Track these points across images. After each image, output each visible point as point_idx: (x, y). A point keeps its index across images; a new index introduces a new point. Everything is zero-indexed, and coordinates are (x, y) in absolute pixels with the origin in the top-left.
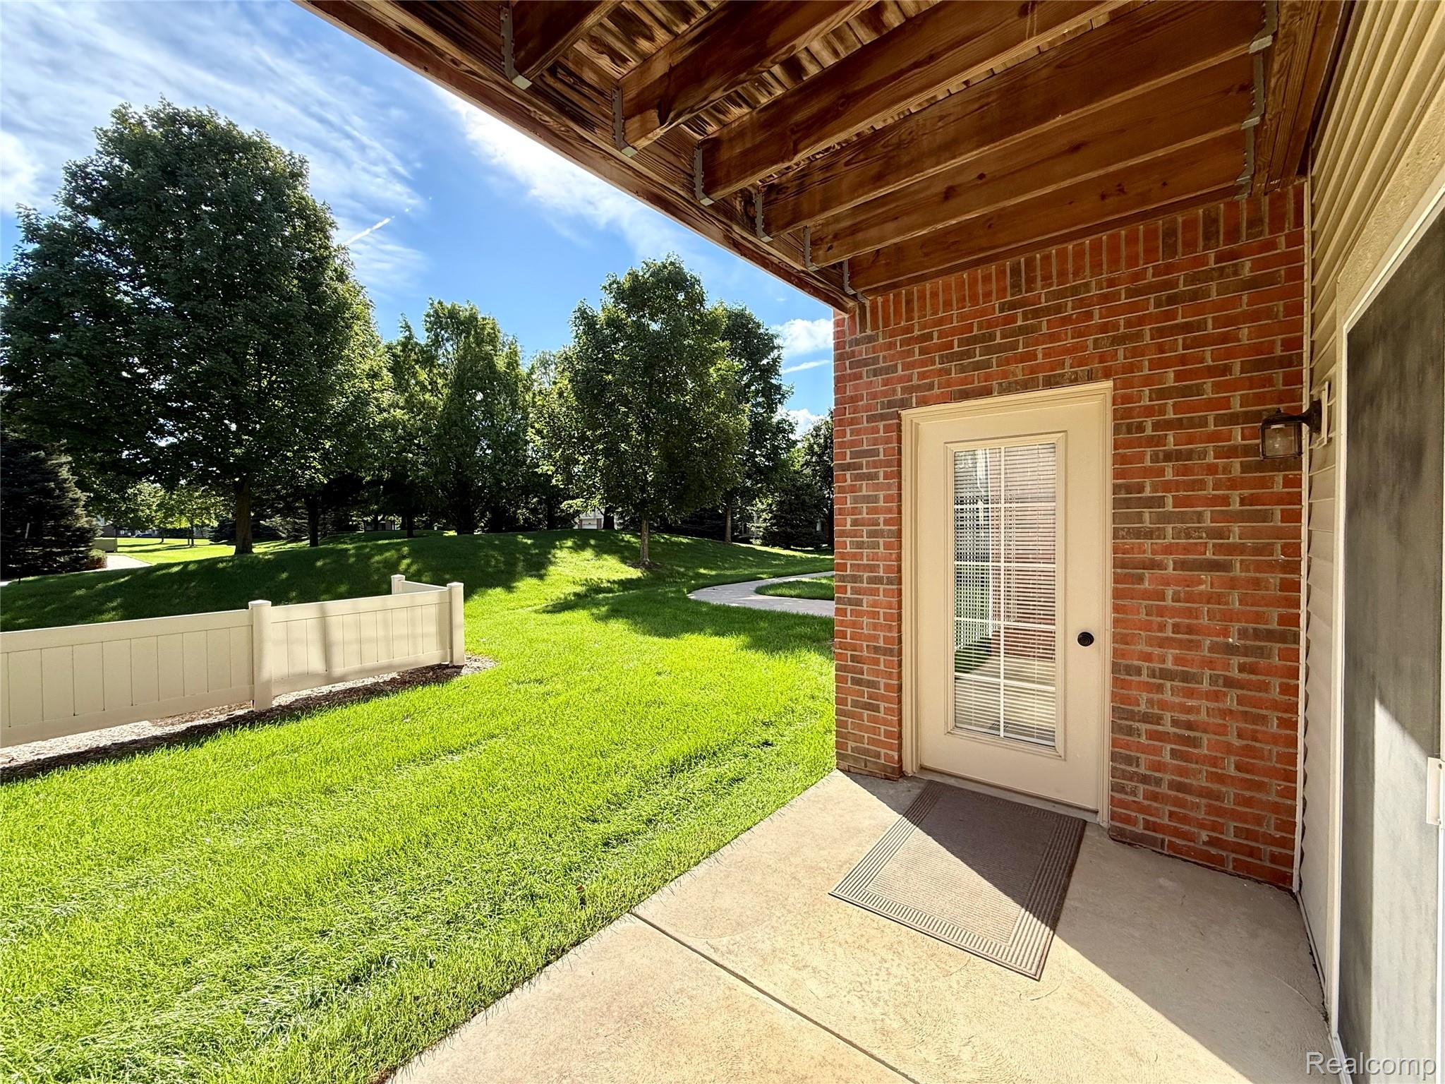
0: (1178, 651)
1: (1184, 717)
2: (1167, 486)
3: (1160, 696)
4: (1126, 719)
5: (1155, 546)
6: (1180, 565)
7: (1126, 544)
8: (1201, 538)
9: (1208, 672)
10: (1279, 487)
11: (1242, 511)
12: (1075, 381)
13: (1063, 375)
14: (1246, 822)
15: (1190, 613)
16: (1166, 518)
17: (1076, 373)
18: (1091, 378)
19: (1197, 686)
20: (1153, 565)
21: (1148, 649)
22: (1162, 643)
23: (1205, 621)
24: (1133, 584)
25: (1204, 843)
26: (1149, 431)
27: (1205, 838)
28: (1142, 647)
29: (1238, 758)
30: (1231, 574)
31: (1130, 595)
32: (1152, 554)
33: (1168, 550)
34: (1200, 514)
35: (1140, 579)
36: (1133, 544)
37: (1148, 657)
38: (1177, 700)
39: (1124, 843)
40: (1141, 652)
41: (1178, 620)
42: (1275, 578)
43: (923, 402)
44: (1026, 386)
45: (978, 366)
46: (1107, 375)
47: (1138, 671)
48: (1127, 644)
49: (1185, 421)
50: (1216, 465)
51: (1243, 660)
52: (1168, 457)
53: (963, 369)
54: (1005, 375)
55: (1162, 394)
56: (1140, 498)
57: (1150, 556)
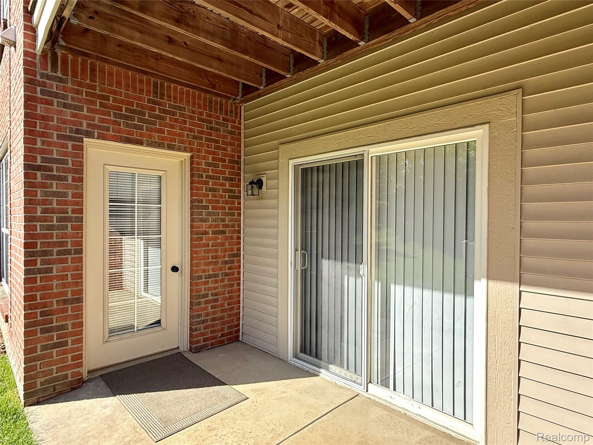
0: (213, 266)
1: (214, 292)
2: (210, 201)
3: (208, 286)
4: (197, 299)
5: (206, 225)
6: (214, 233)
7: (197, 224)
8: (219, 222)
9: (220, 272)
10: (236, 205)
11: (228, 212)
12: (179, 150)
13: (175, 145)
14: (230, 323)
15: (216, 251)
16: (209, 214)
17: (179, 146)
18: (185, 150)
19: (218, 278)
20: (206, 233)
21: (204, 268)
22: (209, 264)
23: (220, 253)
24: (200, 241)
25: (220, 337)
26: (204, 179)
27: (220, 335)
28: (203, 267)
29: (228, 301)
30: (226, 235)
31: (197, 246)
32: (205, 228)
33: (210, 226)
34: (218, 213)
35: (202, 239)
36: (200, 224)
37: (204, 271)
38: (212, 285)
39: (197, 352)
40: (202, 269)
41: (213, 254)
42: (235, 236)
44: (160, 146)
45: (136, 127)
46: (191, 152)
47: (201, 277)
48: (198, 267)
49: (215, 177)
50: (222, 195)
51: (229, 265)
52: (210, 190)
53: (128, 125)
54: (150, 137)
55: (208, 164)
56: (202, 205)
57: (205, 229)
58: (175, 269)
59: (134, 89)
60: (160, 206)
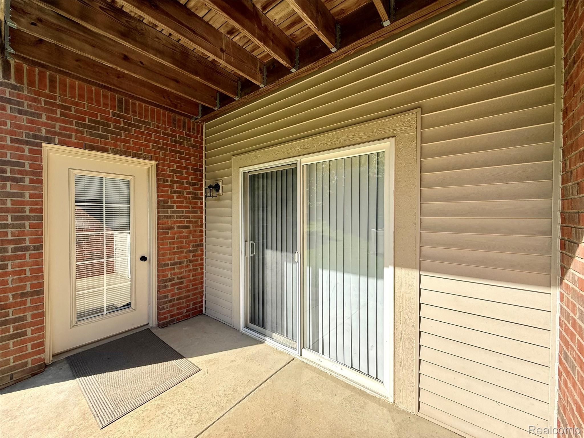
0: (178, 255)
1: (180, 276)
2: (175, 202)
3: (174, 271)
4: (164, 283)
5: (172, 221)
6: (179, 227)
7: (163, 221)
8: (183, 219)
9: (185, 260)
10: (199, 205)
11: (192, 211)
12: (145, 158)
13: (141, 154)
14: (194, 300)
15: (181, 242)
16: (174, 212)
17: (145, 155)
18: (151, 158)
19: (183, 265)
20: (172, 228)
21: (170, 257)
22: (174, 253)
23: (184, 244)
24: (166, 235)
25: (185, 313)
26: (169, 183)
27: (185, 311)
28: (169, 256)
29: (192, 283)
30: (190, 229)
31: (162, 239)
32: (171, 224)
33: (175, 223)
34: (183, 211)
35: (168, 233)
36: (166, 221)
37: (170, 259)
38: (178, 271)
39: (164, 327)
40: (169, 258)
41: (178, 245)
42: (198, 230)
43: (61, 143)
45: (100, 136)
46: (156, 160)
47: (168, 265)
48: (164, 256)
49: (179, 182)
50: (186, 196)
51: (193, 254)
52: (175, 192)
53: (91, 134)
54: (116, 145)
55: (173, 171)
56: (167, 205)
57: (170, 225)
58: (144, 259)
59: (98, 103)
60: (129, 205)
